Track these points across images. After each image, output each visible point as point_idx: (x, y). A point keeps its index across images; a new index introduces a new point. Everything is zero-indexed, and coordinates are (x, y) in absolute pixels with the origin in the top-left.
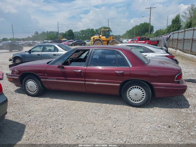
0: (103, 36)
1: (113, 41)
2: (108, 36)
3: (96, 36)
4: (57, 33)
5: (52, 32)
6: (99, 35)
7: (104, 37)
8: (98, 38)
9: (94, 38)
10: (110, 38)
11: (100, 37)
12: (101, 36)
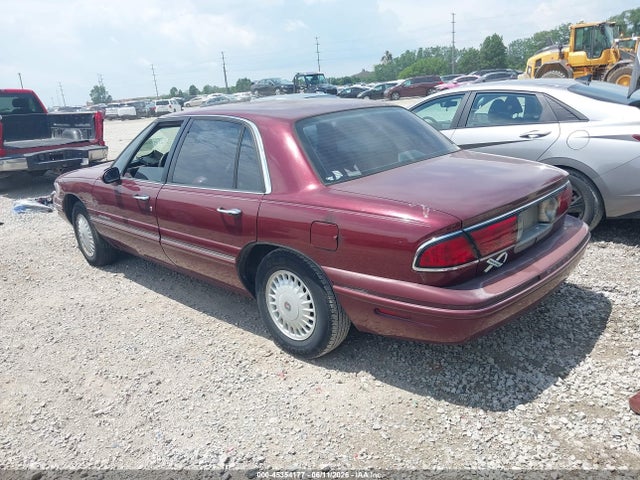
0: (575, 51)
1: (618, 66)
2: (596, 49)
3: (548, 53)
4: (452, 51)
5: (435, 50)
6: (560, 49)
7: (582, 53)
8: (556, 60)
9: (538, 61)
10: (608, 57)
11: (562, 56)
12: (566, 50)
